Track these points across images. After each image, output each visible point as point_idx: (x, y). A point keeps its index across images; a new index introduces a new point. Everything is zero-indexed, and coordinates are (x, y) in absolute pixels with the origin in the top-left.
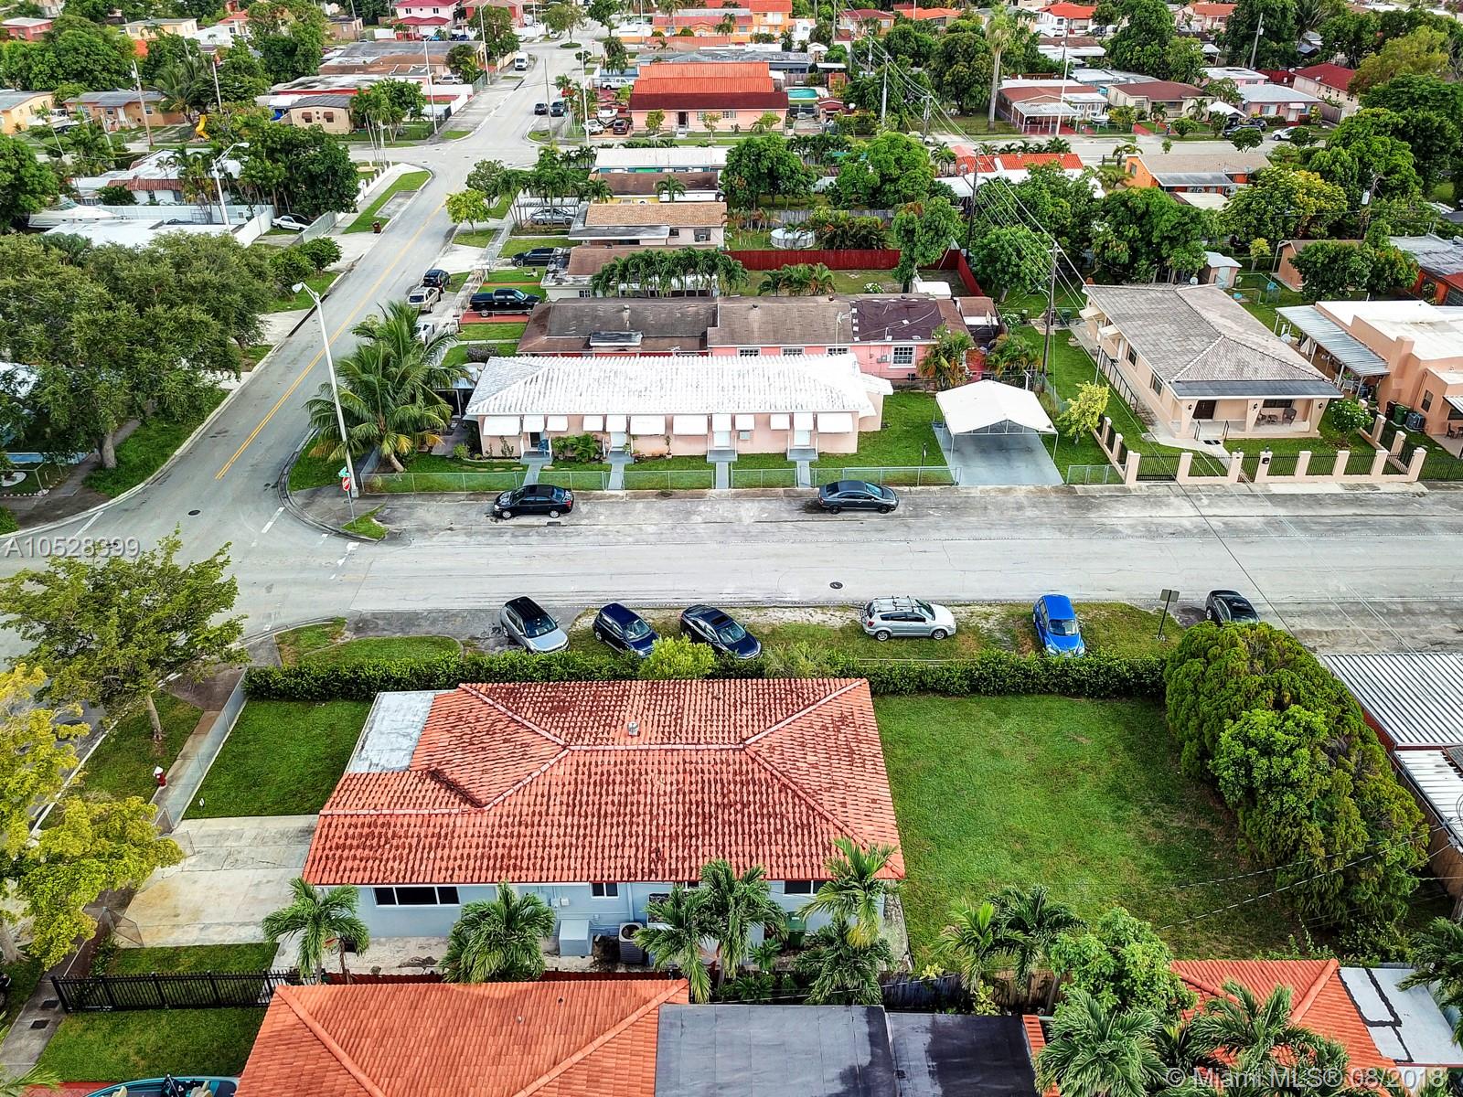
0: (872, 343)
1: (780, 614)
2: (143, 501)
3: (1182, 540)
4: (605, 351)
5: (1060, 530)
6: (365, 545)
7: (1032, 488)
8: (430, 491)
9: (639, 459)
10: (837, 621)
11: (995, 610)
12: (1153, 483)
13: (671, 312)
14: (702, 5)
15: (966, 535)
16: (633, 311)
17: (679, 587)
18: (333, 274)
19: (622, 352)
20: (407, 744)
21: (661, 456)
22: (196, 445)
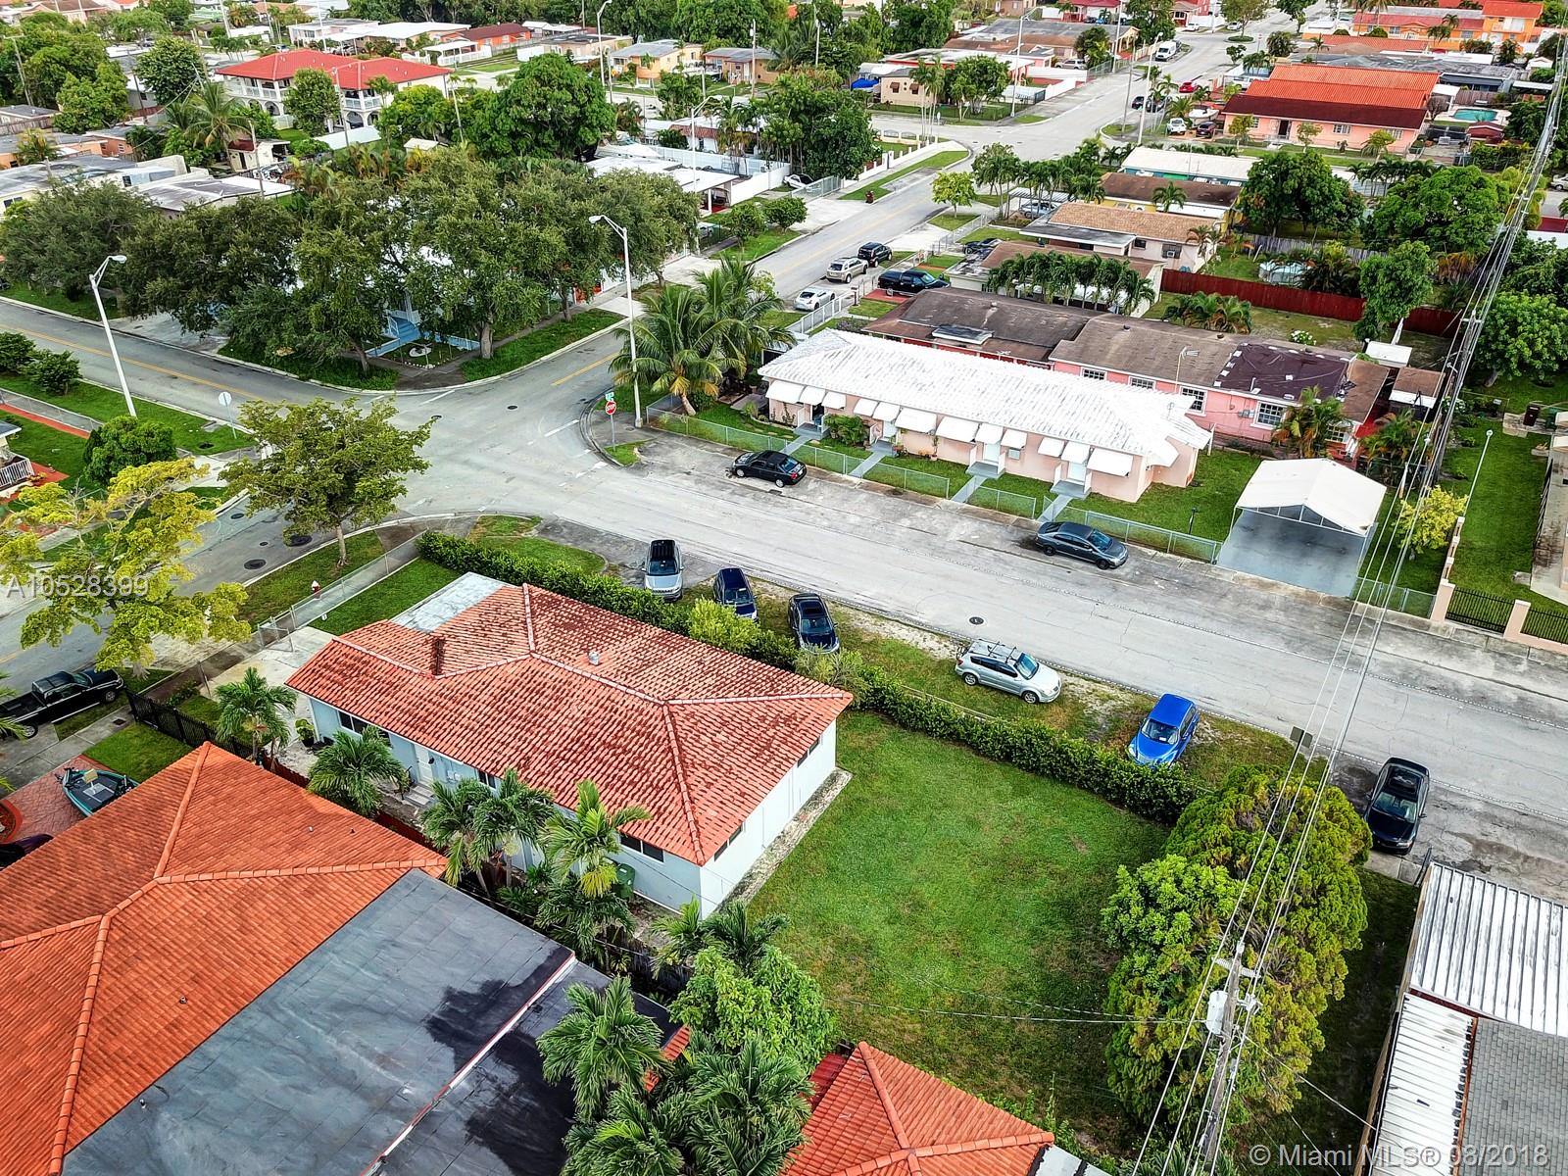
0: (1233, 392)
1: (895, 630)
2: (487, 389)
3: (1442, 699)
4: (945, 343)
5: (1288, 643)
6: (611, 467)
7: (1302, 590)
8: (698, 437)
9: (901, 454)
10: (943, 651)
11: (1122, 696)
12: (1470, 628)
13: (1038, 318)
14: (1433, 4)
15: (1170, 615)
16: (1001, 310)
17: (824, 576)
18: (794, 233)
19: (962, 348)
20: (450, 614)
21: (927, 456)
22: (564, 355)
